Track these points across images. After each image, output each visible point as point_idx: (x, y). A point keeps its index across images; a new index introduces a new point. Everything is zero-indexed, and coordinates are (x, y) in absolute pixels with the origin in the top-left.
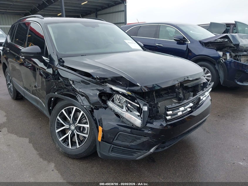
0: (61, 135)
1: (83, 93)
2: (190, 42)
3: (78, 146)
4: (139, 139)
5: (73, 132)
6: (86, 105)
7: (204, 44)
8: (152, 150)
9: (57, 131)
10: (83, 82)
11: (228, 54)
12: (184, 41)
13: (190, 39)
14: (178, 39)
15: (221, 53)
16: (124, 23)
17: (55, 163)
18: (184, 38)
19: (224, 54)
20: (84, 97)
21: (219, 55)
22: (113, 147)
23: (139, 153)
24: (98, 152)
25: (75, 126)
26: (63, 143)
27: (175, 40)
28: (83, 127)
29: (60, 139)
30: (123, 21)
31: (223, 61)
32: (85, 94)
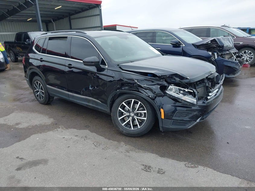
0: (123, 121)
1: (147, 87)
2: (184, 45)
3: (139, 127)
4: (191, 113)
5: (133, 117)
6: (151, 96)
7: (196, 47)
8: (198, 121)
9: (119, 119)
10: (145, 80)
11: (216, 54)
12: (179, 45)
13: (184, 42)
14: (174, 43)
15: (210, 53)
16: (100, 27)
17: (123, 141)
18: (179, 42)
19: (213, 54)
20: (147, 91)
21: (209, 54)
22: (173, 121)
23: (190, 124)
24: (160, 127)
25: (134, 113)
26: (126, 127)
27: (171, 44)
28: (140, 113)
29: (123, 125)
30: (99, 25)
31: (213, 60)
32: (149, 88)
